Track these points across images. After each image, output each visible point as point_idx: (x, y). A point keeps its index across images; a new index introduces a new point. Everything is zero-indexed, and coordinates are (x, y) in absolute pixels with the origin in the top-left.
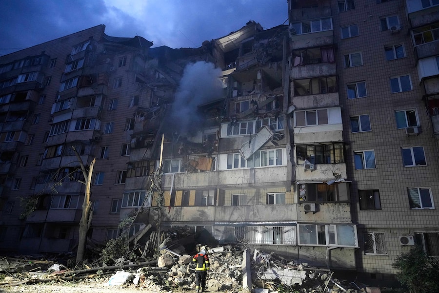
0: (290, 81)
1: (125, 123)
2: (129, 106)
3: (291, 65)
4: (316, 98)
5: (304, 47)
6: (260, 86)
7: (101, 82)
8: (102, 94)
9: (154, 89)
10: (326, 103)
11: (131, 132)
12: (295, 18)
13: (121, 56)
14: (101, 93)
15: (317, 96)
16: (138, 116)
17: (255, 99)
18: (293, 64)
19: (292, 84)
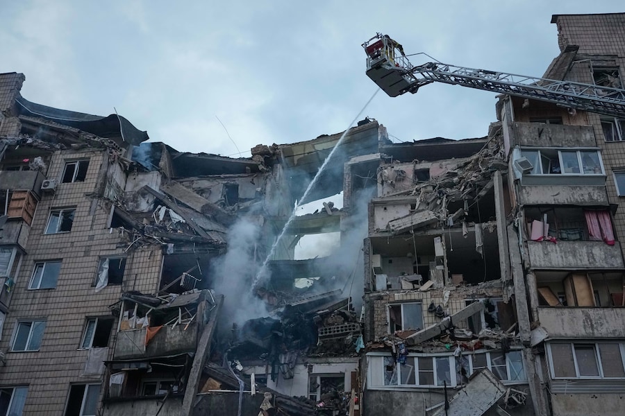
0: (526, 272)
1: (81, 328)
2: (94, 285)
3: (525, 237)
4: (588, 317)
5: (549, 202)
6: (443, 271)
7: (15, 214)
8: (17, 245)
9: (166, 247)
10: (611, 329)
11: (101, 354)
12: (526, 140)
13: (72, 156)
14: (13, 241)
15: (591, 312)
16: (126, 313)
17: (437, 301)
18: (528, 234)
19: (531, 278)
